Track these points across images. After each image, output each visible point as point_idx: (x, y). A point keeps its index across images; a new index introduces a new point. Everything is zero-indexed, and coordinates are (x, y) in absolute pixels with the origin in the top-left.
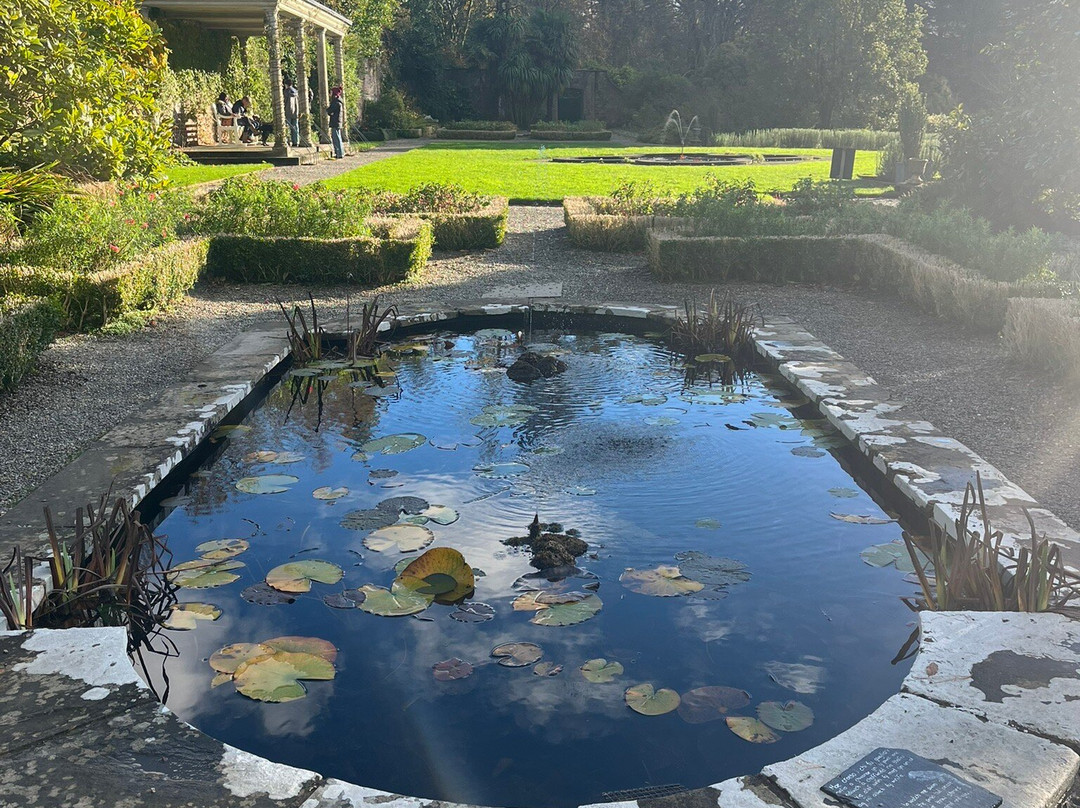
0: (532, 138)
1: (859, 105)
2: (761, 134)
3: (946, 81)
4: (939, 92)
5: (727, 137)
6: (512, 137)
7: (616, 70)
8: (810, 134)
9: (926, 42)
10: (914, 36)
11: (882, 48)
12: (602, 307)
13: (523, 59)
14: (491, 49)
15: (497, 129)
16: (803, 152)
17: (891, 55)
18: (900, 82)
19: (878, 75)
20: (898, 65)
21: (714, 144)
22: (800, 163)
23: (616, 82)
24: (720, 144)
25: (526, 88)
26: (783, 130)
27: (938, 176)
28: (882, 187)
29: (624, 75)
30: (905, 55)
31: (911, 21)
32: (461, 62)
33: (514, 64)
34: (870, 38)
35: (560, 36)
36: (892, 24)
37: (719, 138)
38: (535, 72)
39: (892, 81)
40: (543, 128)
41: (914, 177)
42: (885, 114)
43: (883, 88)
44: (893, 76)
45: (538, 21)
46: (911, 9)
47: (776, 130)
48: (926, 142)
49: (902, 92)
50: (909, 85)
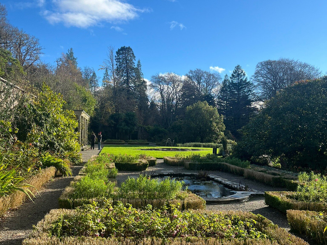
0: (129, 144)
1: (210, 137)
2: (188, 144)
3: (230, 131)
4: (228, 134)
5: (180, 145)
6: (123, 144)
7: (146, 127)
8: (200, 144)
9: (224, 123)
10: (222, 121)
11: (215, 124)
12: (183, 173)
13: (123, 124)
14: (115, 121)
15: (120, 142)
16: (199, 148)
17: (217, 126)
18: (219, 132)
19: (214, 130)
20: (219, 128)
21: (177, 146)
22: (200, 151)
23: (146, 130)
24: (178, 146)
25: (124, 131)
26: (193, 143)
27: (231, 154)
28: (220, 156)
29: (148, 128)
30: (220, 126)
31: (221, 118)
32: (106, 124)
33: (121, 125)
34: (211, 122)
35: (133, 118)
36: (216, 118)
37: (178, 145)
38: (126, 127)
39: (217, 132)
40: (131, 141)
41: (226, 154)
42: (216, 139)
43: (216, 133)
44: (218, 131)
45: (127, 115)
46: (220, 115)
47: (192, 143)
48: (228, 147)
49: (220, 134)
50: (221, 133)
